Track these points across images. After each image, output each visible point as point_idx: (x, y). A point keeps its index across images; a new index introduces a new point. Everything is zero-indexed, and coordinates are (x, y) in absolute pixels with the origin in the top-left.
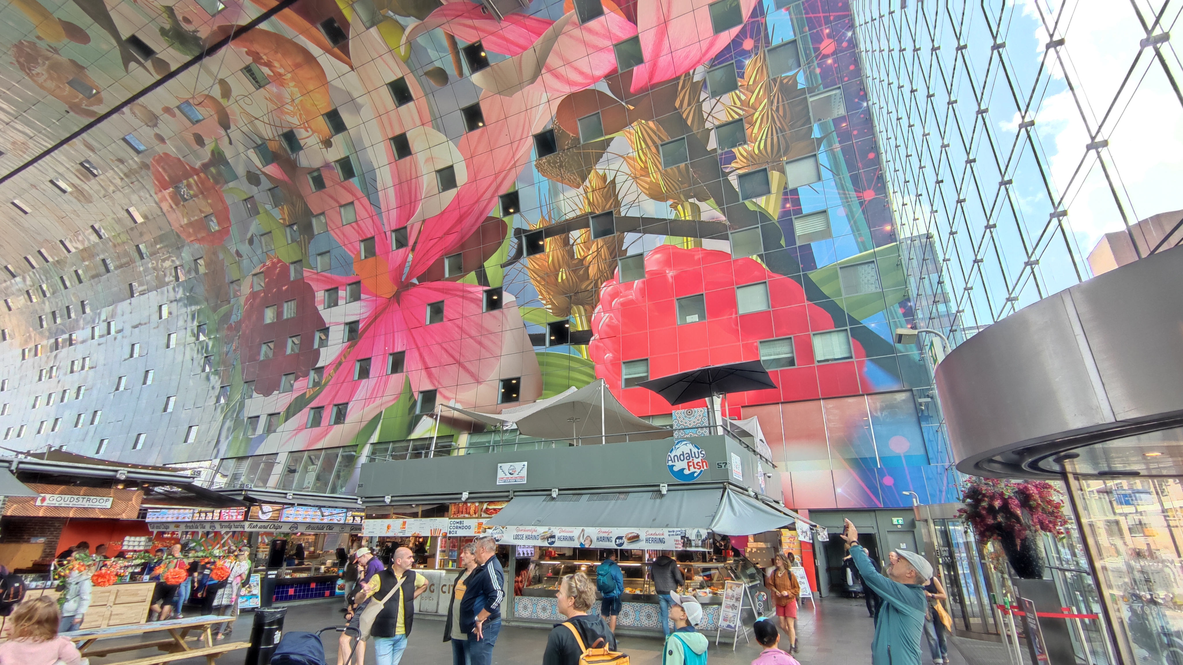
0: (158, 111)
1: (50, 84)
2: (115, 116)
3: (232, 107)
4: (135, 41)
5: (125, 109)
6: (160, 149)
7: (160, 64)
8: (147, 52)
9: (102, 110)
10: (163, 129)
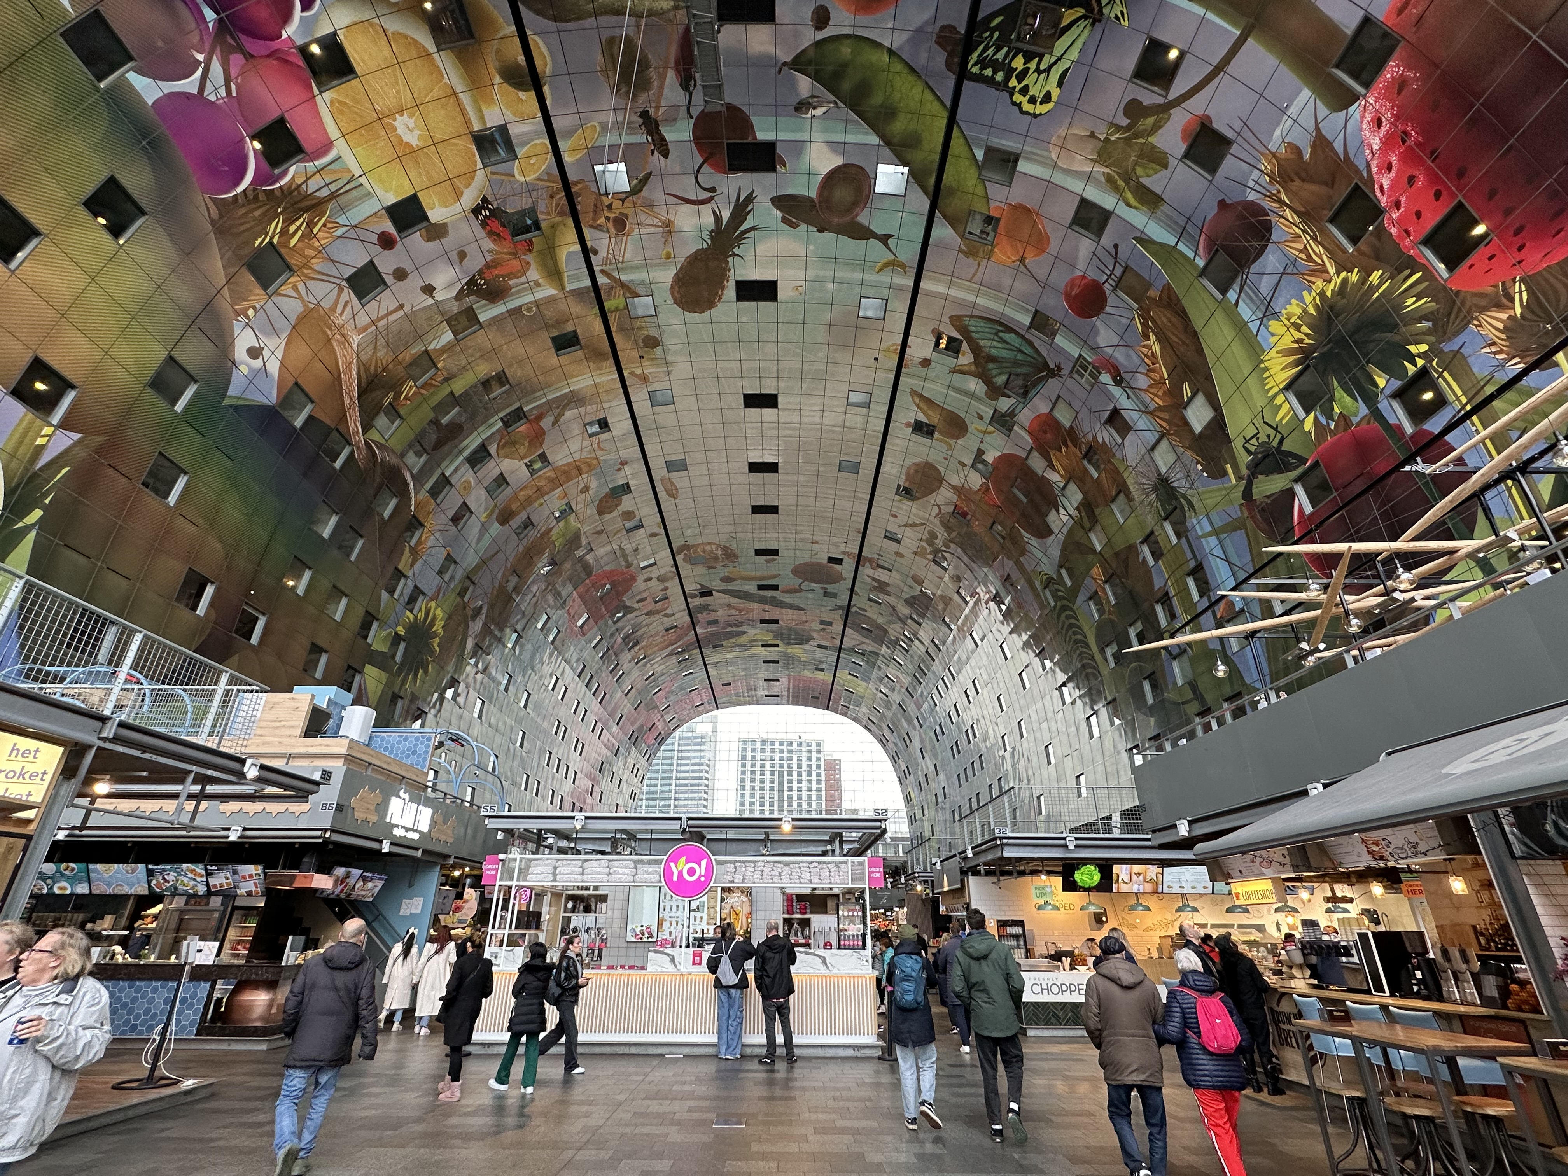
0: (666, 584)
1: (708, 548)
2: (672, 562)
3: (657, 617)
4: (709, 593)
5: (674, 569)
6: (640, 579)
7: (694, 596)
8: (702, 595)
9: (679, 558)
10: (654, 583)
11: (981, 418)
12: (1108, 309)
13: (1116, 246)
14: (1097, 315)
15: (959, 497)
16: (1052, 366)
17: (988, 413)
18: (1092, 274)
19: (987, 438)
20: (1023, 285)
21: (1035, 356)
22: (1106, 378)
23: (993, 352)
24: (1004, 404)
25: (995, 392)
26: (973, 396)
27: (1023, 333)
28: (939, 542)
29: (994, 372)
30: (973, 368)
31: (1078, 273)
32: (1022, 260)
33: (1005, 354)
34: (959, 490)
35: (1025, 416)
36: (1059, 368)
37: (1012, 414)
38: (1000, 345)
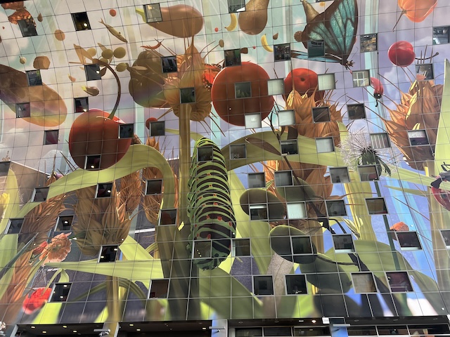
11: (275, 38)
12: (405, 68)
13: (437, 54)
14: (398, 65)
15: (186, 54)
16: (349, 60)
17: (283, 40)
18: (416, 51)
19: (261, 50)
20: (389, 19)
21: (347, 48)
22: (371, 90)
23: (333, 23)
24: (298, 47)
25: (303, 37)
26: (290, 25)
27: (358, 33)
28: (116, 61)
29: (318, 30)
30: (314, 16)
31: (412, 44)
32: (404, 12)
33: (336, 30)
34: (192, 51)
35: (302, 63)
36: (351, 64)
37: (295, 55)
38: (341, 24)
